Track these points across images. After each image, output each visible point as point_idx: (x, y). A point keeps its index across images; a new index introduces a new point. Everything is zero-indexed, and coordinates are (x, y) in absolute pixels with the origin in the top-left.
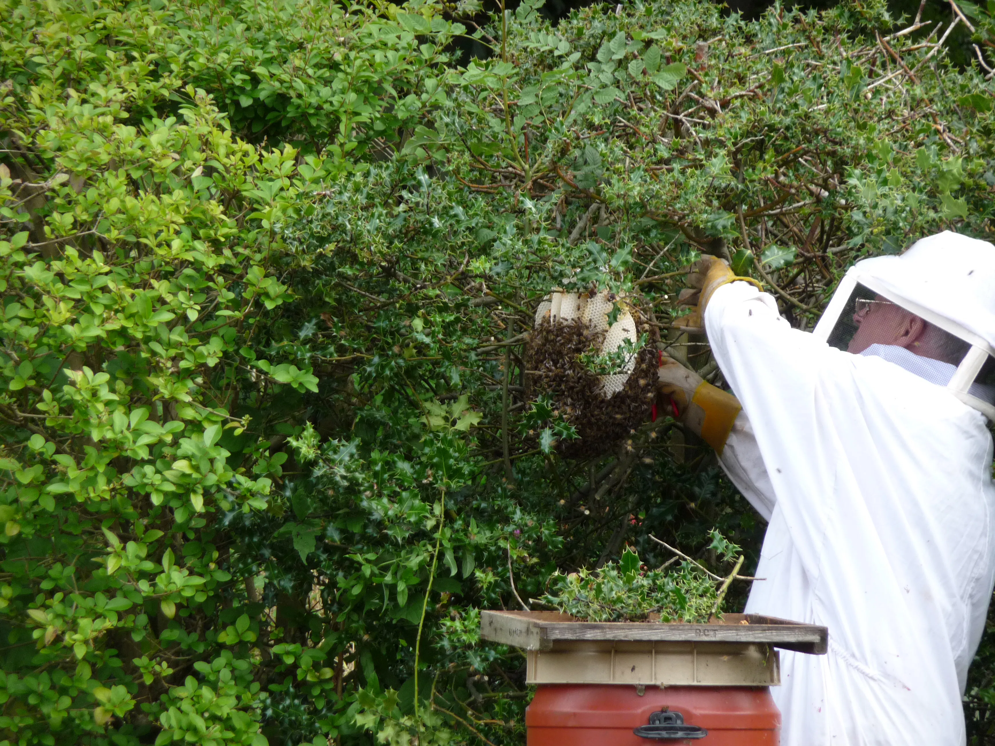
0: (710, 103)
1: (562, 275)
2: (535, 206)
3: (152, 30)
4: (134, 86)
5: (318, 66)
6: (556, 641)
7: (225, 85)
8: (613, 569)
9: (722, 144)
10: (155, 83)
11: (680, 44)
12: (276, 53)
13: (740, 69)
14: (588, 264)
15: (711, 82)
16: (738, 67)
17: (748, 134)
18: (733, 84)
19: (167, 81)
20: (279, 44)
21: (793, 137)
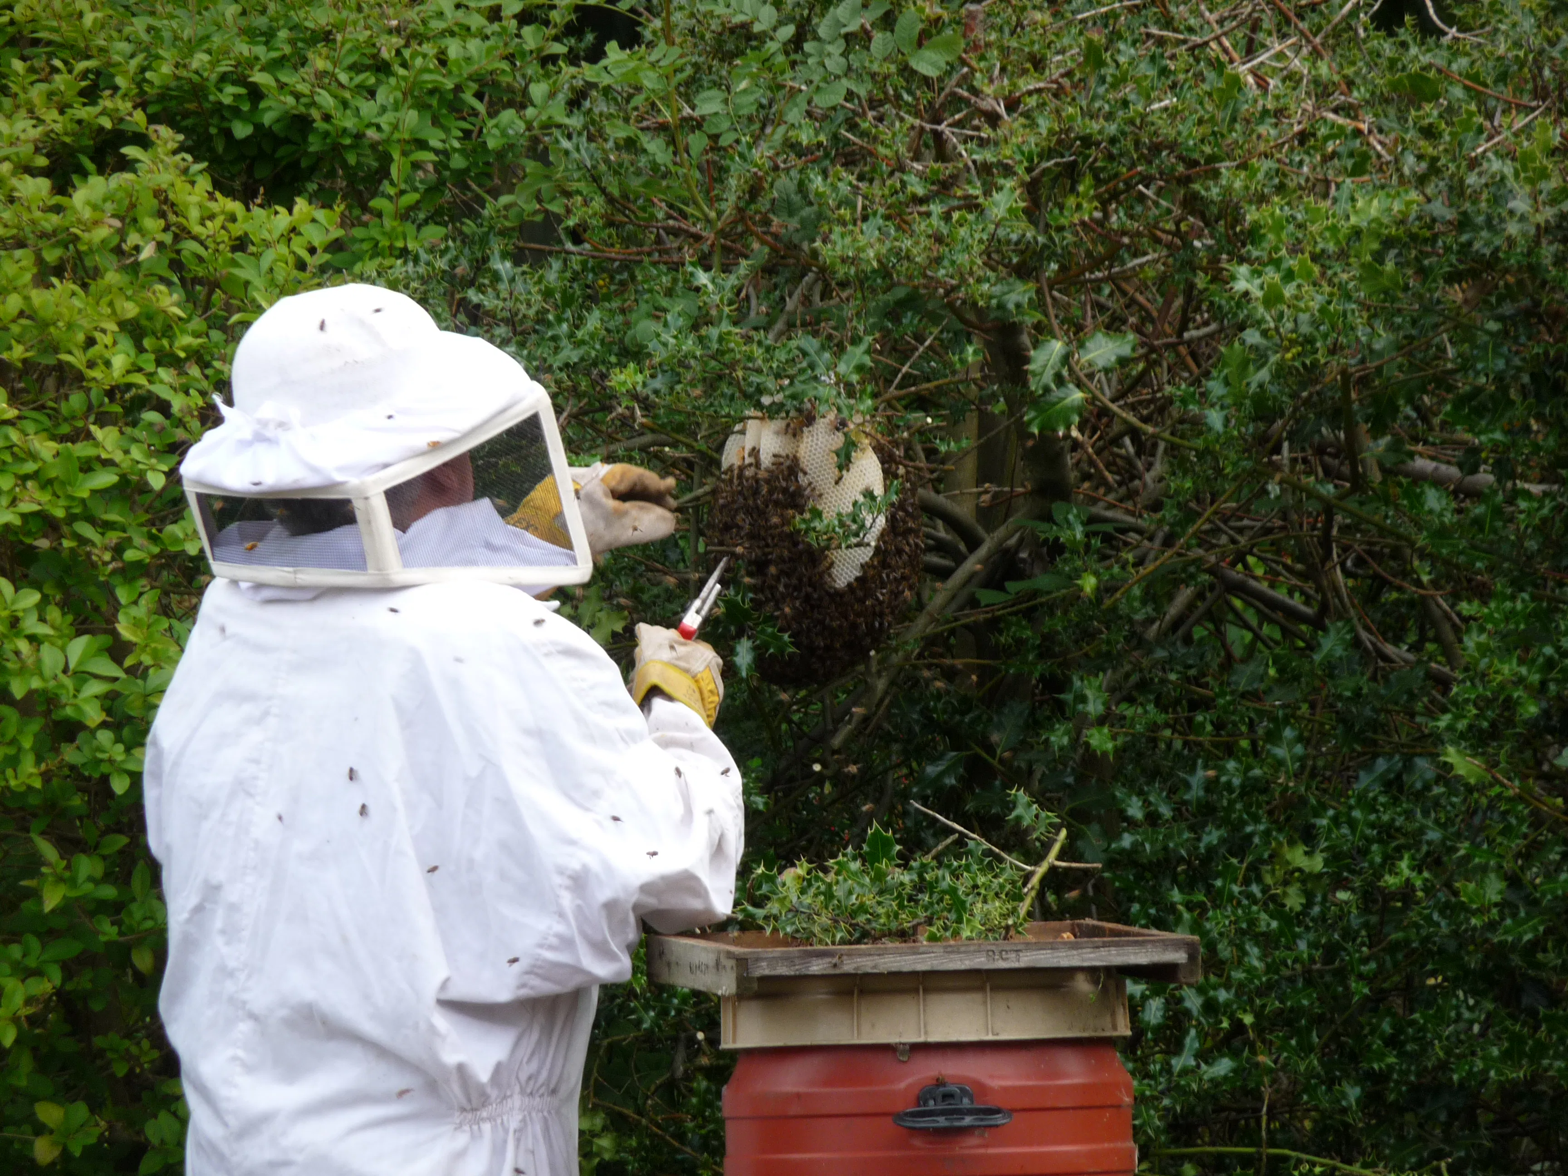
0: (987, 104)
1: (760, 390)
2: (713, 281)
3: (89, 19)
4: (54, 114)
5: (354, 68)
6: (763, 979)
7: (207, 105)
8: (854, 859)
9: (1008, 171)
10: (89, 109)
11: (938, 10)
12: (287, 50)
13: (1036, 47)
14: (802, 371)
15: (989, 70)
16: (1033, 43)
17: (1047, 153)
18: (1025, 72)
19: (109, 104)
20: (293, 35)
21: (1121, 155)
